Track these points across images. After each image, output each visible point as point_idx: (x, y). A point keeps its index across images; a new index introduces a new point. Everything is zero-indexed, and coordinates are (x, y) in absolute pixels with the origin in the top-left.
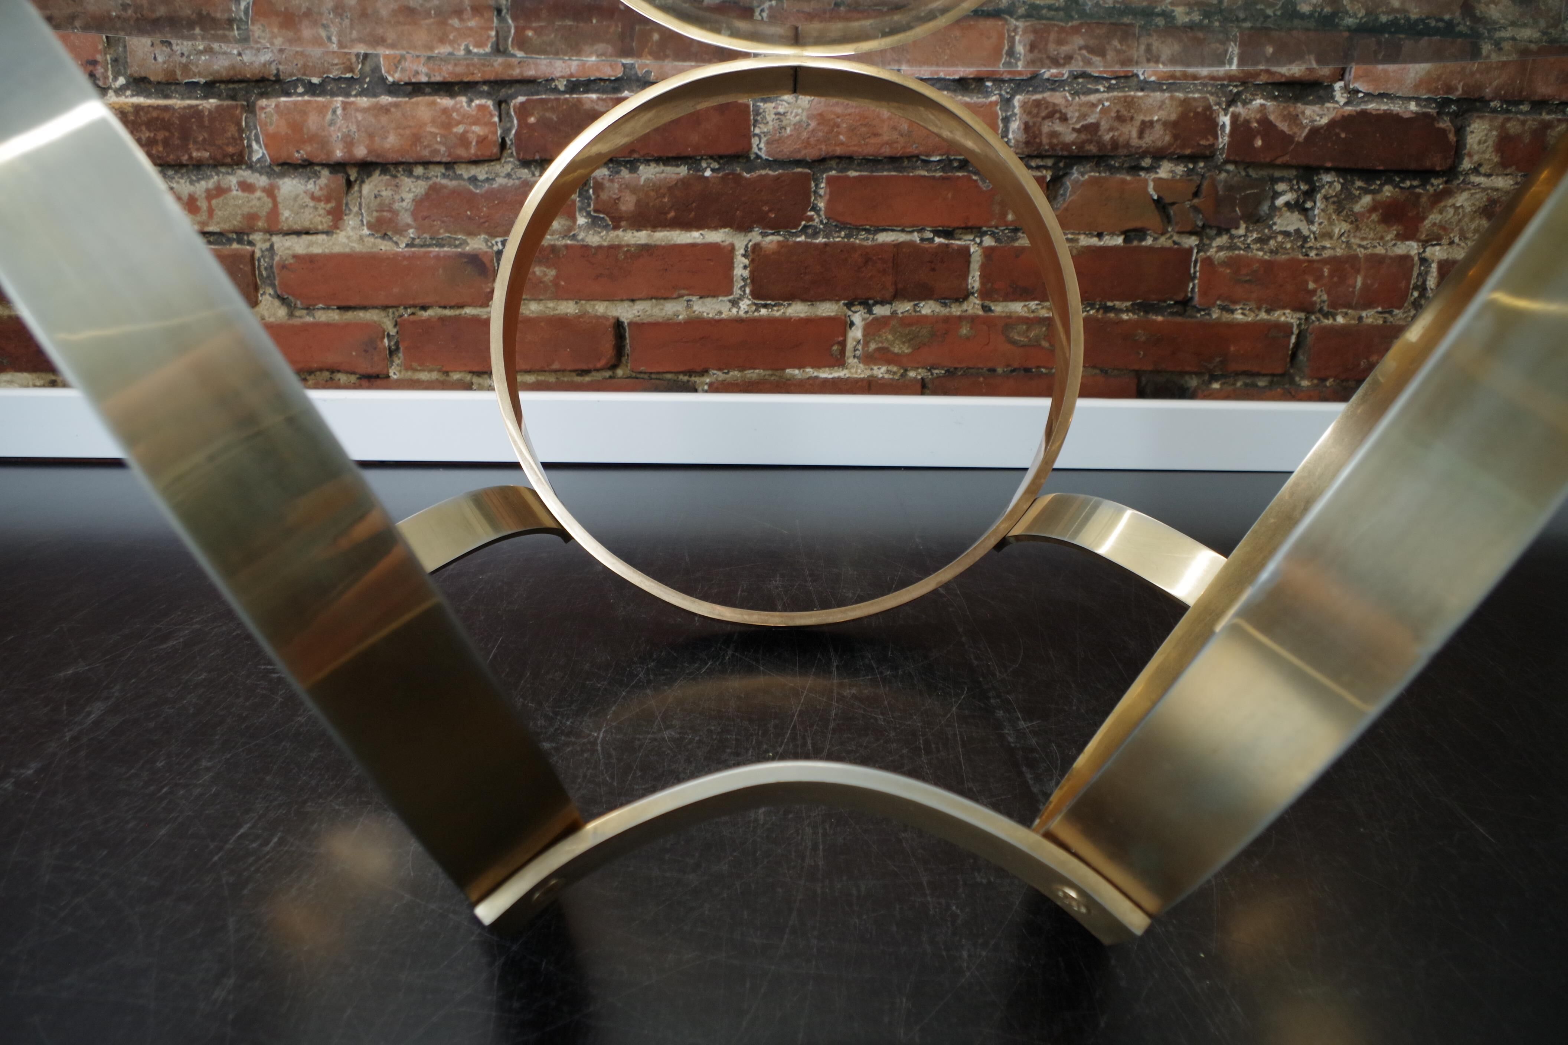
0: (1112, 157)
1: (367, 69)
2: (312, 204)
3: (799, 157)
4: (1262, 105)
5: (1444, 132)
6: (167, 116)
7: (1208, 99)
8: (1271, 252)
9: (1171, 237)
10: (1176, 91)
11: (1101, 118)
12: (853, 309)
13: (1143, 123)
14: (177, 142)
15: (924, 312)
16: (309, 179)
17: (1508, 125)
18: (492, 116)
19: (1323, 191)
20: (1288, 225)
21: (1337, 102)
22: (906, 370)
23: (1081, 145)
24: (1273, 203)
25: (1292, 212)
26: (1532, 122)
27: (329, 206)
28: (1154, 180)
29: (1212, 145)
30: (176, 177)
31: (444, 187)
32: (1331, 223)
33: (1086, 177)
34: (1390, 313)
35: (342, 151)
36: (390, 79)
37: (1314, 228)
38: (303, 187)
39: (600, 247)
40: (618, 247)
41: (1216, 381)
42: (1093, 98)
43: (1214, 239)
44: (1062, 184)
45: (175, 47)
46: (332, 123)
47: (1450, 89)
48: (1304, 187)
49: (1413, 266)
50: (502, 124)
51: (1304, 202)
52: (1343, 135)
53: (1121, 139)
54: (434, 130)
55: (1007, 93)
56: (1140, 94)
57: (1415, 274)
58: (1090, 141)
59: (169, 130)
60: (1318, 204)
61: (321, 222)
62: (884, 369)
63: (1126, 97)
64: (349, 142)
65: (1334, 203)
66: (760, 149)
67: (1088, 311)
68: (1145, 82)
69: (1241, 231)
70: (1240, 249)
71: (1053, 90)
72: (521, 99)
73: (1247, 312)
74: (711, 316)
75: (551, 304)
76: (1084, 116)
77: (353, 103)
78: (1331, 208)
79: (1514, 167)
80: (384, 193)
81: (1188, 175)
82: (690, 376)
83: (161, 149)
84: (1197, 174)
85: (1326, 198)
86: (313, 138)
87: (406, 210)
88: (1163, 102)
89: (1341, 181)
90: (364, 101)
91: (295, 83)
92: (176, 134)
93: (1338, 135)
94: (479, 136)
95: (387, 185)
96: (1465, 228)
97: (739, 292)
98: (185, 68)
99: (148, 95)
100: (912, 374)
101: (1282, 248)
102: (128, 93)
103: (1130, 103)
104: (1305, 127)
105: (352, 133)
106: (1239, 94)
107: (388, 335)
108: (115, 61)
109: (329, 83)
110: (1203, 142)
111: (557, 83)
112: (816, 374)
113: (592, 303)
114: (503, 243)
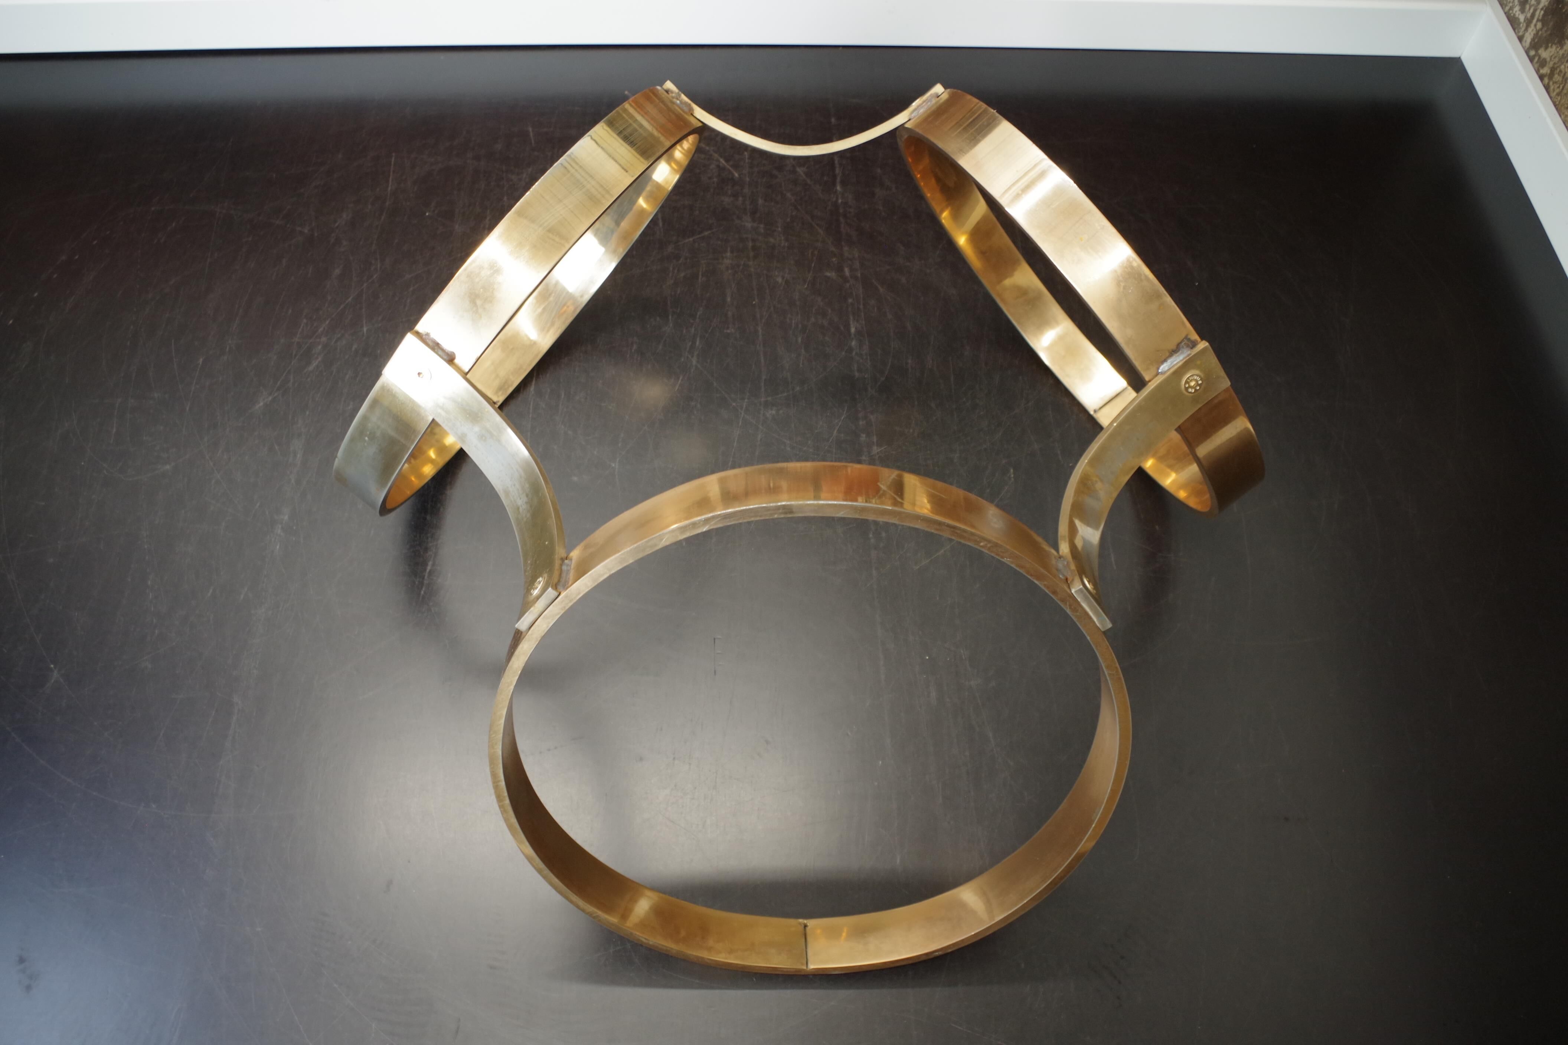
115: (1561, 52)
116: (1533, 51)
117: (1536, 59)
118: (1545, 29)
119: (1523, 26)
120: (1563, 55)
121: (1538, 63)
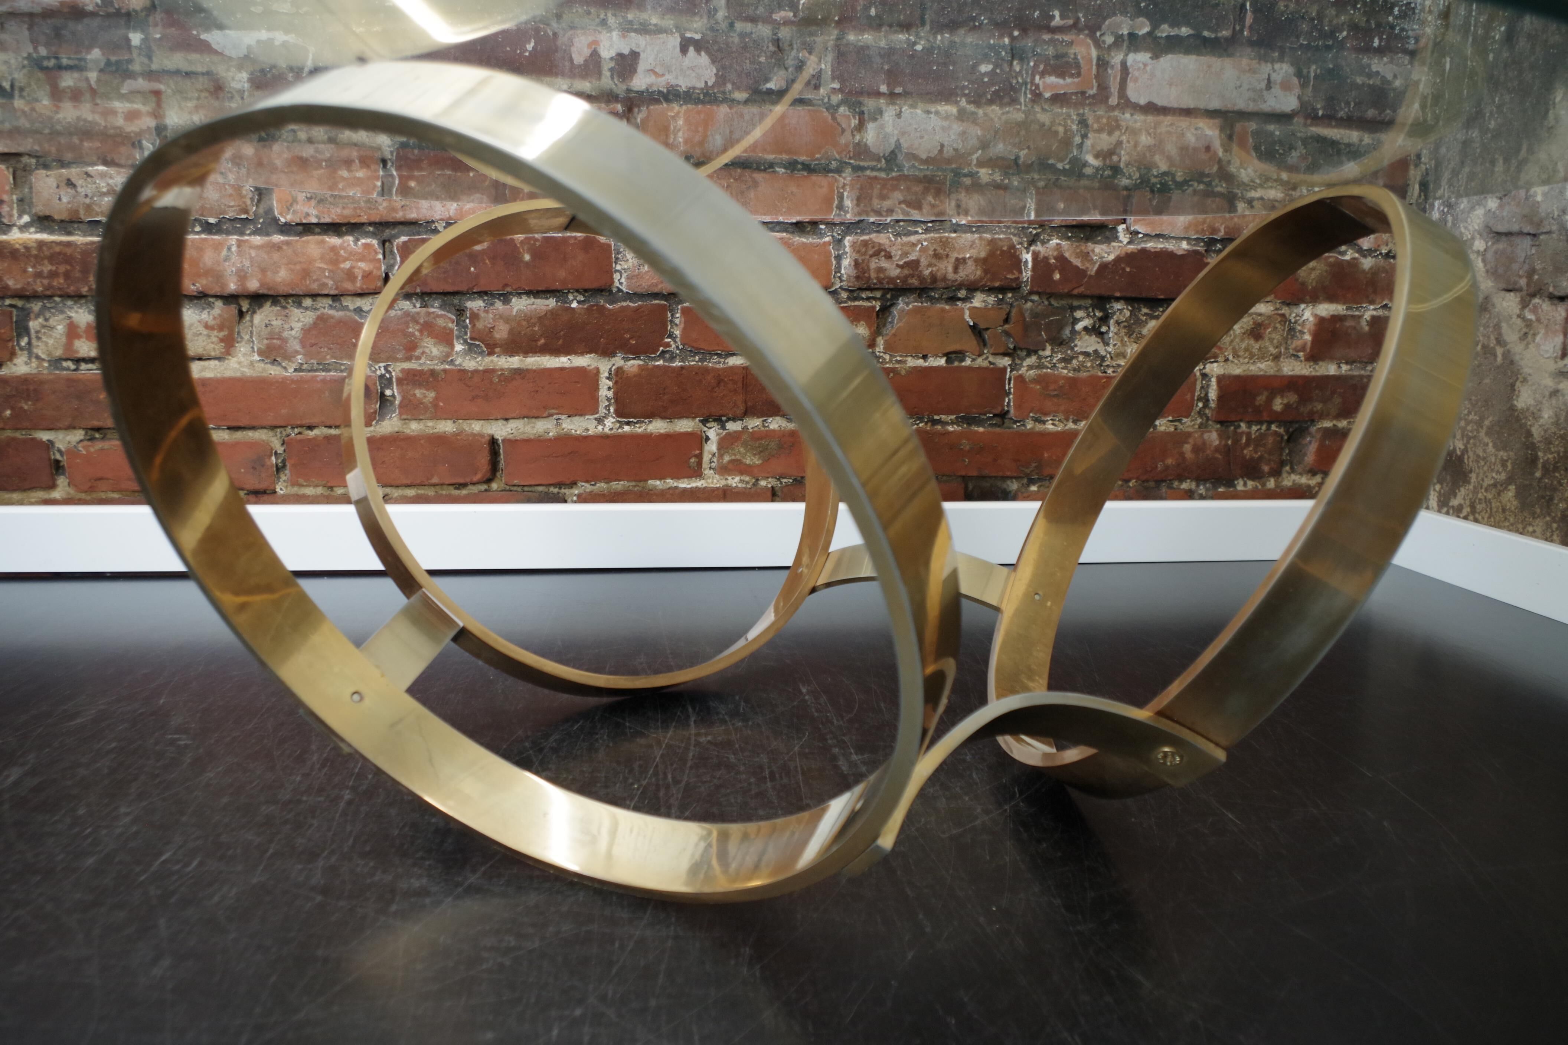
0: (932, 289)
1: (261, 211)
2: (205, 332)
3: (656, 290)
4: (1058, 244)
6: (69, 251)
7: (1011, 239)
8: (1074, 370)
9: (987, 358)
10: (984, 232)
11: (921, 256)
12: (708, 425)
13: (957, 259)
14: (78, 275)
15: (772, 427)
16: (204, 309)
18: (376, 253)
19: (1115, 317)
20: (1087, 346)
21: (1121, 242)
22: (757, 480)
23: (904, 279)
24: (1073, 328)
25: (1091, 335)
27: (221, 334)
28: (970, 309)
29: (1018, 278)
30: (75, 307)
31: (332, 317)
32: (1124, 344)
33: (911, 306)
34: (1180, 421)
35: (236, 284)
36: (283, 220)
37: (1110, 349)
38: (198, 317)
39: (476, 371)
40: (493, 371)
41: (1034, 484)
42: (913, 239)
43: (1025, 359)
44: (890, 313)
45: (79, 189)
46: (227, 259)
47: (1214, 231)
48: (1099, 314)
49: (1196, 380)
50: (386, 261)
51: (1100, 327)
52: (1128, 270)
53: (939, 274)
54: (322, 265)
55: (839, 234)
56: (954, 235)
57: (1198, 387)
58: (912, 276)
59: (71, 265)
60: (1112, 328)
61: (214, 349)
62: (737, 479)
63: (941, 238)
64: (242, 276)
65: (1125, 327)
66: (621, 284)
67: (918, 424)
68: (957, 225)
69: (1048, 352)
70: (1048, 368)
71: (878, 232)
72: (404, 239)
73: (1057, 423)
74: (578, 432)
75: (430, 424)
76: (905, 254)
77: (247, 240)
78: (1123, 332)
79: (1273, 296)
80: (274, 323)
81: (999, 304)
82: (560, 488)
83: (62, 281)
84: (1007, 303)
85: (1118, 323)
86: (208, 272)
87: (295, 338)
88: (973, 242)
89: (1130, 308)
90: (257, 240)
91: (193, 223)
92: (78, 268)
93: (1124, 269)
94: (364, 271)
95: (277, 315)
96: (1237, 347)
97: (604, 411)
98: (88, 208)
99: (52, 232)
100: (763, 483)
101: (1083, 366)
102: (32, 230)
103: (945, 243)
104: (1095, 263)
105: (245, 268)
106: (1037, 235)
107: (276, 453)
108: (21, 201)
109: (225, 223)
110: (1010, 276)
111: (436, 224)
112: (675, 484)
113: (468, 422)
114: (386, 368)
115: (1471, 487)
116: (1445, 507)
117: (1451, 512)
118: (1445, 484)
120: (1475, 487)
121: (1457, 512)
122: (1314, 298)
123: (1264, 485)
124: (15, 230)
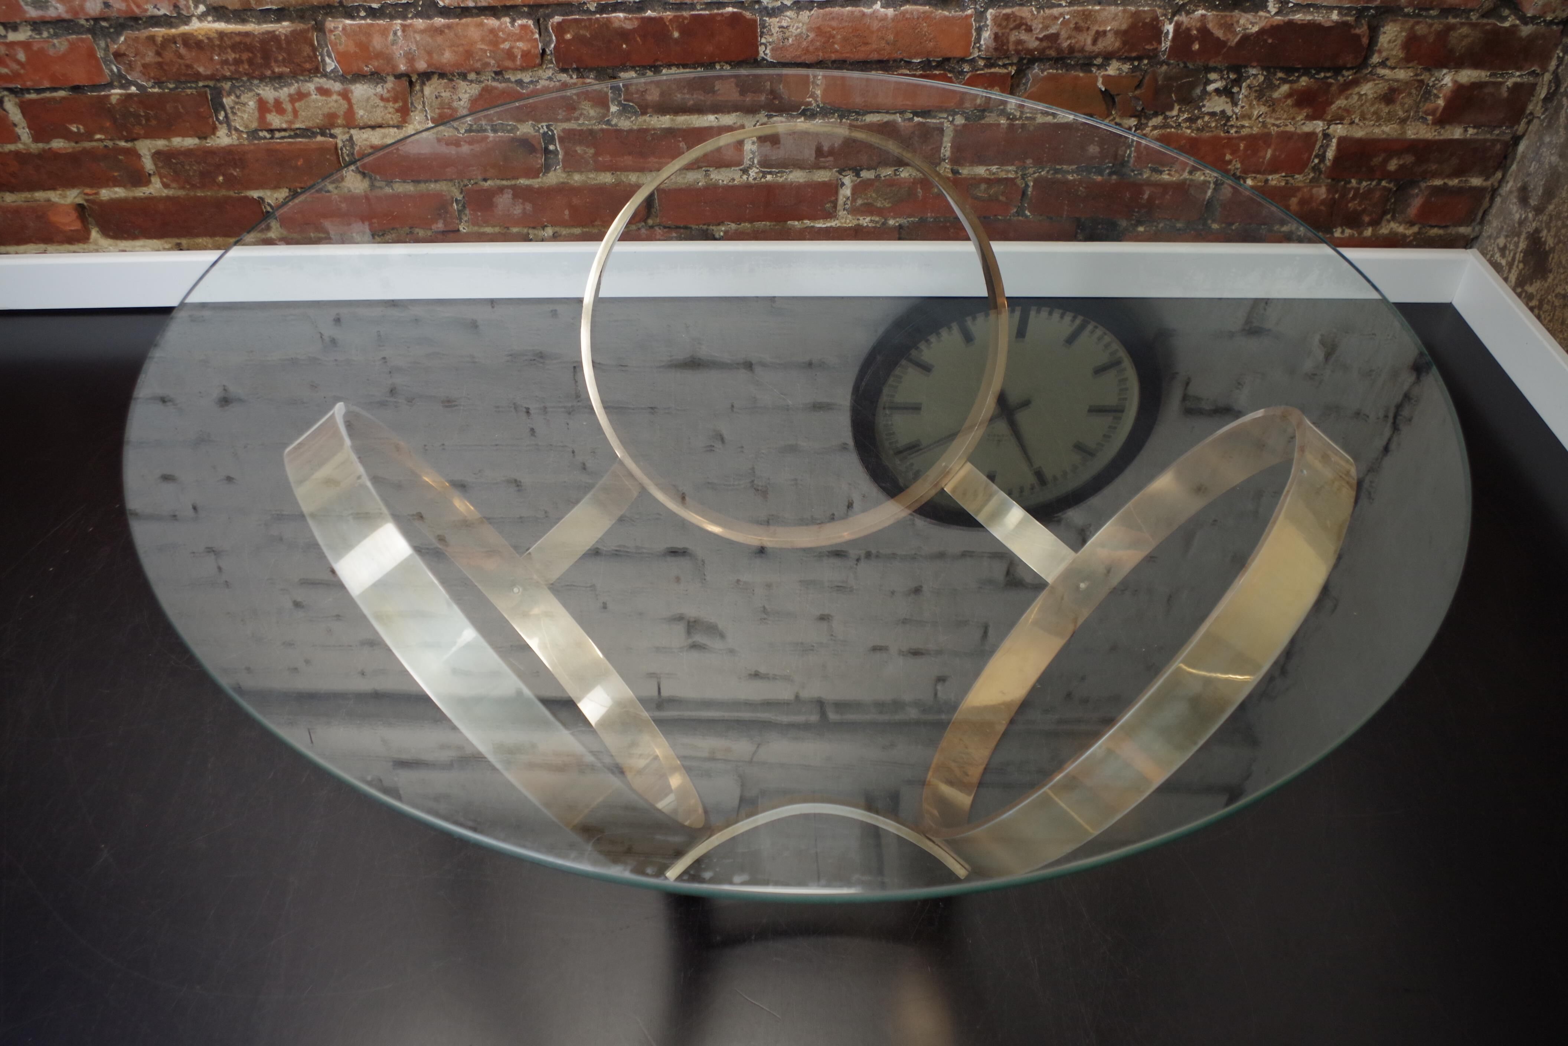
0: (1069, 58)
2: (382, 104)
3: (799, 61)
4: (1203, 15)
5: (1358, 37)
6: (248, 40)
7: (1156, 12)
8: (1198, 129)
9: (1114, 119)
10: (1128, 5)
11: (1061, 29)
12: (843, 174)
13: (1097, 32)
14: (260, 61)
15: (902, 175)
16: (378, 84)
17: (1417, 27)
18: (533, 33)
19: (1248, 81)
20: (1215, 106)
21: (1269, 12)
22: (886, 220)
23: (1042, 51)
24: (1205, 89)
25: (1220, 96)
26: (1438, 26)
27: (397, 105)
28: (1104, 77)
29: (1156, 49)
30: (261, 86)
31: (496, 88)
32: (1251, 106)
33: (1045, 73)
34: (1292, 177)
35: (405, 65)
36: (442, 4)
37: (1237, 110)
38: (373, 91)
39: (631, 131)
40: (646, 131)
41: (1142, 225)
42: (1055, 11)
43: (1151, 119)
44: (1025, 75)
46: (394, 43)
47: (1370, 0)
48: (1232, 76)
49: (1316, 140)
50: (542, 38)
51: (1232, 87)
52: (1270, 41)
53: (1077, 46)
54: (483, 47)
55: (982, 7)
56: (1097, 8)
57: (1317, 147)
58: (1050, 48)
59: (252, 53)
60: (1243, 91)
61: (392, 118)
62: (868, 219)
63: (1084, 11)
64: (410, 58)
65: (1256, 91)
66: (766, 55)
67: (1040, 173)
69: (1175, 112)
70: (1172, 127)
71: (1021, 5)
72: (557, 19)
73: (1173, 173)
74: (725, 182)
75: (592, 175)
76: (1046, 28)
77: (411, 25)
78: (1253, 95)
79: (1416, 62)
80: (443, 94)
81: (1133, 72)
82: (709, 225)
83: (247, 67)
84: (1141, 70)
85: (1249, 87)
86: (379, 55)
87: (464, 108)
88: (1116, 15)
89: (1265, 73)
90: (420, 23)
91: (357, 8)
92: (259, 55)
93: (1266, 41)
94: (523, 51)
95: (445, 88)
96: (1366, 110)
97: (749, 162)
99: (228, 21)
100: (891, 222)
101: (1207, 127)
102: (210, 18)
103: (1087, 16)
104: (1238, 34)
105: (412, 51)
106: (1184, 5)
107: (456, 200)
109: (387, 8)
110: (1147, 47)
111: (588, 5)
112: (812, 224)
113: (626, 173)
114: (548, 127)
115: (1546, 285)
116: (1520, 287)
117: (1524, 295)
118: (1527, 268)
119: (1506, 269)
120: (1548, 287)
121: (1526, 298)
122: (1457, 63)
123: (1360, 233)
124: (194, 20)
